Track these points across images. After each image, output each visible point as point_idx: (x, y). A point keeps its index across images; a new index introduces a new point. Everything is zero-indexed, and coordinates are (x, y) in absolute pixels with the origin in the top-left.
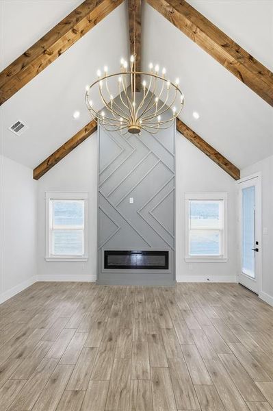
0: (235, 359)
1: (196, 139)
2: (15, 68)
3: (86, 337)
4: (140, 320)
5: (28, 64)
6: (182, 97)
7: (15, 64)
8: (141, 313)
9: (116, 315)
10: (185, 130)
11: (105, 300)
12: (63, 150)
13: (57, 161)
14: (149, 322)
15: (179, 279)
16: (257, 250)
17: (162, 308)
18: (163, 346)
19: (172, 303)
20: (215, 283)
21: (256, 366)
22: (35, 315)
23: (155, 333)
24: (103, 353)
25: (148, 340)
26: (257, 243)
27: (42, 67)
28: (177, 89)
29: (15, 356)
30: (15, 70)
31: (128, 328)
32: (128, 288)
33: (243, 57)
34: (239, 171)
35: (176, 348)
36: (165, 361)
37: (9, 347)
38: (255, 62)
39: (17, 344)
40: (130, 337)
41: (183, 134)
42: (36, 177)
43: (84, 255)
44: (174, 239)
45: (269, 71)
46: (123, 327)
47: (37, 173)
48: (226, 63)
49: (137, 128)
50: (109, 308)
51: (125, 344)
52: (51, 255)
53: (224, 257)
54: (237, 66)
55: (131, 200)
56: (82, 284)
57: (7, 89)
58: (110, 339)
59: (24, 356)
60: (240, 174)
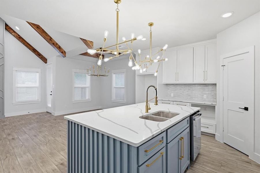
16: (51, 95)
26: (51, 92)
53: (39, 101)
60: (47, 61)
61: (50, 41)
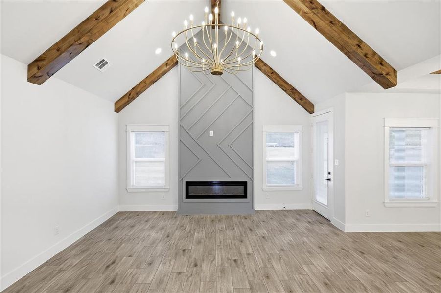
0: (309, 279)
1: (273, 75)
2: (104, 12)
3: (172, 263)
4: (222, 246)
5: (116, 8)
6: (261, 43)
7: (103, 8)
8: (222, 240)
9: (199, 242)
10: (263, 66)
11: (188, 229)
12: (144, 84)
13: (138, 94)
14: (230, 248)
15: (257, 207)
16: (330, 180)
17: (241, 235)
18: (244, 270)
19: (251, 230)
20: (291, 211)
21: (326, 284)
22: (121, 244)
23: (236, 258)
24: (190, 277)
25: (231, 264)
26: (330, 173)
27: (128, 11)
28: (257, 38)
29: (108, 283)
30: (103, 14)
31: (211, 254)
32: (208, 216)
33: (316, 8)
34: (313, 105)
35: (256, 271)
36: (247, 283)
37: (101, 275)
38: (328, 13)
39: (108, 272)
40: (214, 262)
41: (260, 70)
42: (117, 110)
43: (165, 186)
44: (252, 170)
45: (339, 21)
46: (207, 254)
47: (118, 106)
48: (301, 12)
49: (220, 71)
50: (192, 236)
51: (210, 270)
52: (133, 186)
53: (299, 187)
54: (311, 15)
55: (212, 133)
56: (163, 213)
57: (95, 31)
58: (196, 265)
59: (116, 282)
60: (314, 109)
61: (359, 49)
